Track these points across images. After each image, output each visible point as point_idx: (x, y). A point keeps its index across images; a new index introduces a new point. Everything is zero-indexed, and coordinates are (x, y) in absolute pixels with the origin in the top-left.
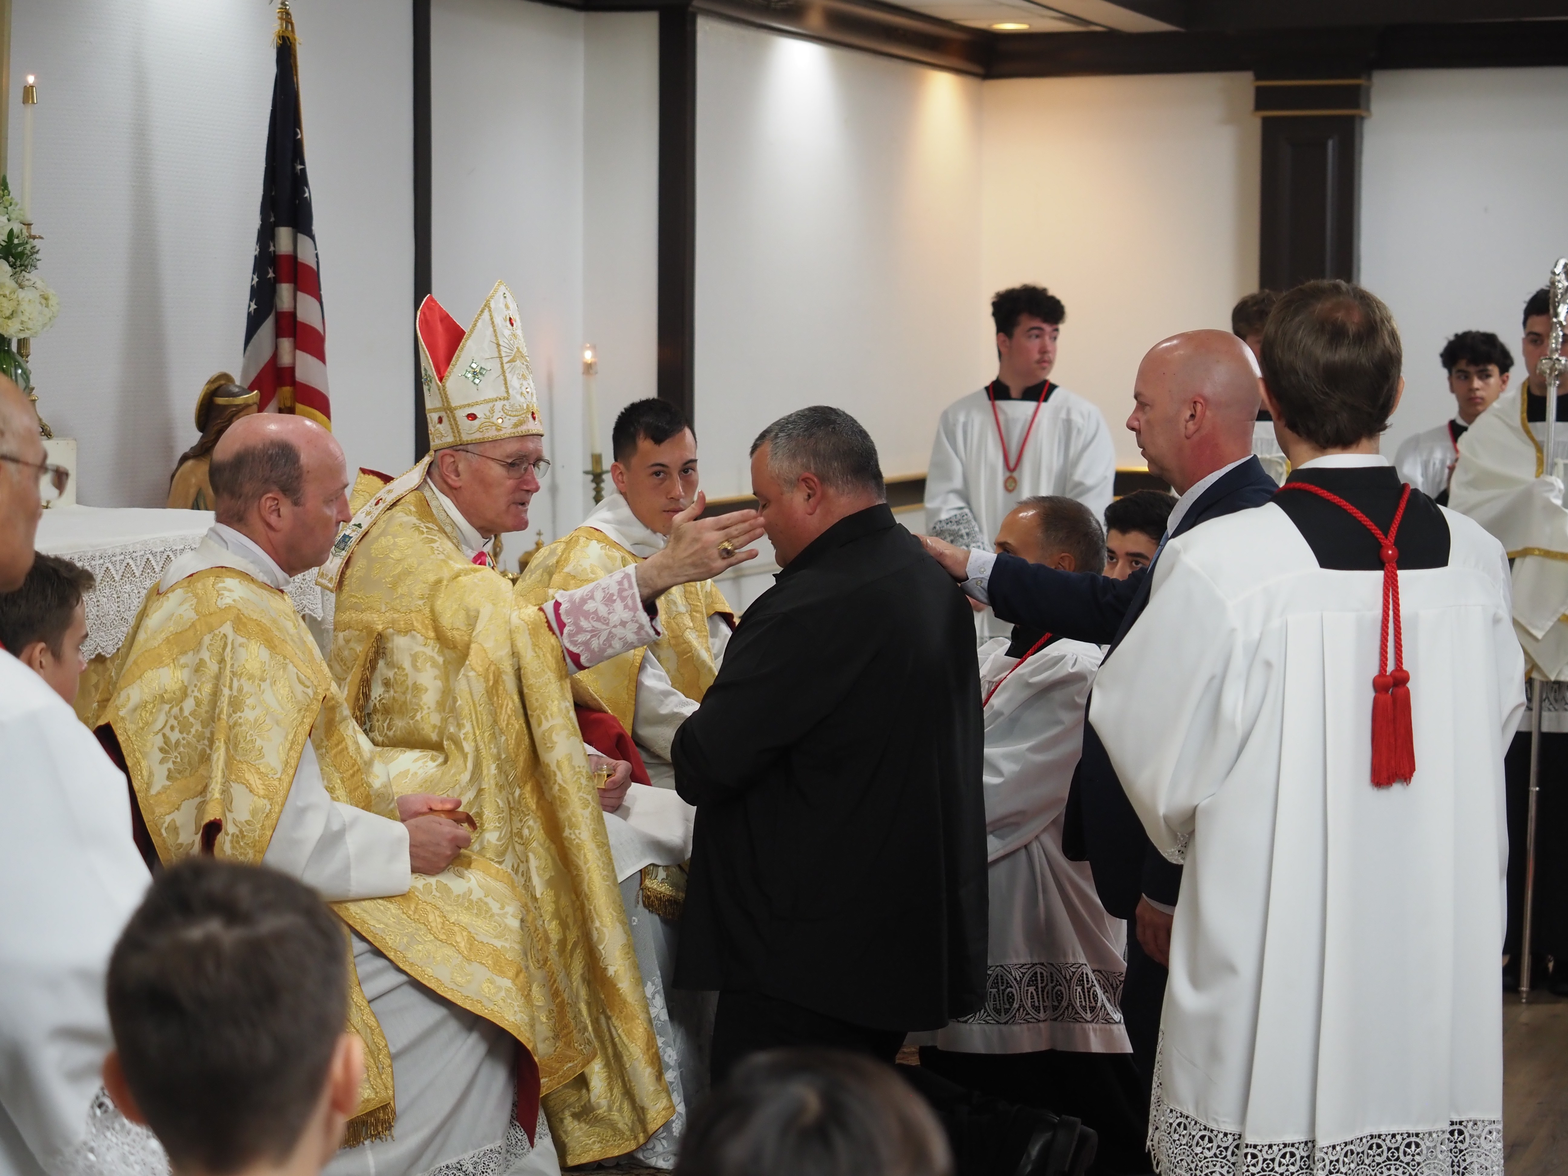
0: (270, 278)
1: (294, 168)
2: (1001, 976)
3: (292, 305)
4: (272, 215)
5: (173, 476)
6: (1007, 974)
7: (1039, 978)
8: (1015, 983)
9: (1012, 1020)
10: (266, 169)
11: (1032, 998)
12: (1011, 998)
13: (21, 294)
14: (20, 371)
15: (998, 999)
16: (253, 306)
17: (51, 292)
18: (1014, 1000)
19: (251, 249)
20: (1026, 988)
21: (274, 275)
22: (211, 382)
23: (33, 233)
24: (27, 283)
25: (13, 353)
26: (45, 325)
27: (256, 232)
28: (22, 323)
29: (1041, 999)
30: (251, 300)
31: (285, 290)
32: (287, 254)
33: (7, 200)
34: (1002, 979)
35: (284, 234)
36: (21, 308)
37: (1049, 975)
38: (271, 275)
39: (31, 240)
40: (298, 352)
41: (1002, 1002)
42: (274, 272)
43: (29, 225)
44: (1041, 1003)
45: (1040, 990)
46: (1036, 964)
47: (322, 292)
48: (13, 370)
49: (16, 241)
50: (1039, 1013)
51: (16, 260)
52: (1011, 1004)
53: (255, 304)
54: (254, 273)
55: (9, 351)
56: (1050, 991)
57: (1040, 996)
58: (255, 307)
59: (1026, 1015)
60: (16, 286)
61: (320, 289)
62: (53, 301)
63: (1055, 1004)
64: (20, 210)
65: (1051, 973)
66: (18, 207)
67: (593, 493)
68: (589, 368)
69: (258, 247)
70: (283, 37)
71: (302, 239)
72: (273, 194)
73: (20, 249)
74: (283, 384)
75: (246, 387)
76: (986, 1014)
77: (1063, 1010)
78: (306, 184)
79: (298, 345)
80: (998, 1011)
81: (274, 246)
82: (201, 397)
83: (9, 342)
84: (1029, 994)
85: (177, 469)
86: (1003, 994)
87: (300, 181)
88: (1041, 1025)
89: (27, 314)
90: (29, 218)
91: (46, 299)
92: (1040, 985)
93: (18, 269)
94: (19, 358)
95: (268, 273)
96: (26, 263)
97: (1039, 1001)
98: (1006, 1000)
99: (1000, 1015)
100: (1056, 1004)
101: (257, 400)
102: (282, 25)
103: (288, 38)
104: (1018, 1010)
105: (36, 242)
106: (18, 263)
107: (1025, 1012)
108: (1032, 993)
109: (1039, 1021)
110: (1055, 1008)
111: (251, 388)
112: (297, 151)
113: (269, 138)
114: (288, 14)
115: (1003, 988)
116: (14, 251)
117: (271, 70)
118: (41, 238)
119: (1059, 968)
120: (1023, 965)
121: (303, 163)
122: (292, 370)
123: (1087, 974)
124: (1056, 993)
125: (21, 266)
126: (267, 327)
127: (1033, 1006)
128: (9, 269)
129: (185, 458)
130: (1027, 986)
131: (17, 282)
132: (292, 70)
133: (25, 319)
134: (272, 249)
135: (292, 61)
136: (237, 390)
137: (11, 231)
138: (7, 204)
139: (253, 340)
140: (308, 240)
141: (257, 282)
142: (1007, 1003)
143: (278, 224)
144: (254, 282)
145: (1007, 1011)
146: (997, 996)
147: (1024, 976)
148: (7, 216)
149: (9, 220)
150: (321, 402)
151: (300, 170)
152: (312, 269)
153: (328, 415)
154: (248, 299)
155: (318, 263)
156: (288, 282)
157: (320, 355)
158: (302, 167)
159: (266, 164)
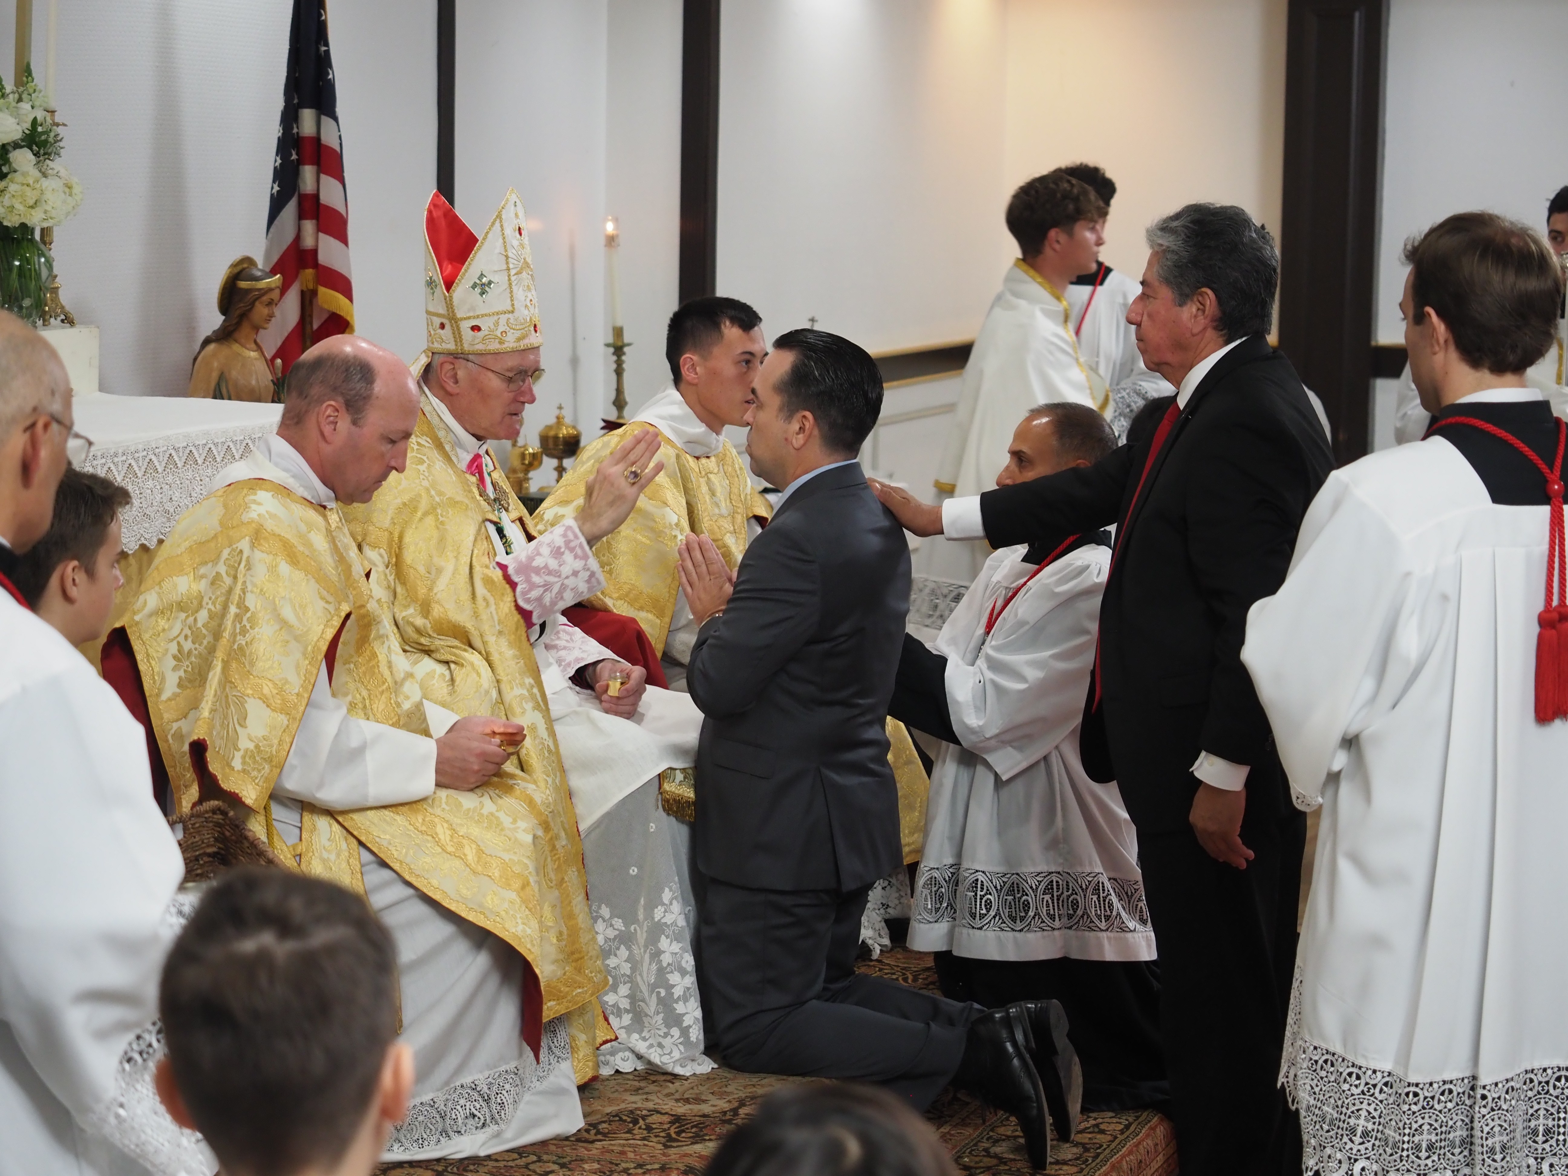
0: (293, 160)
1: (318, 49)
3: (316, 188)
4: (296, 97)
5: (195, 359)
7: (1055, 887)
10: (290, 50)
11: (1048, 906)
13: (45, 183)
14: (43, 260)
16: (276, 188)
17: (74, 181)
19: (275, 131)
21: (297, 157)
22: (234, 266)
23: (56, 121)
24: (50, 172)
25: (37, 242)
26: (68, 214)
27: (279, 114)
28: (46, 212)
30: (274, 182)
31: (308, 172)
32: (311, 136)
33: (31, 87)
34: (1018, 887)
35: (308, 116)
36: (45, 197)
38: (294, 157)
39: (55, 127)
40: (321, 235)
42: (297, 154)
43: (53, 112)
48: (36, 258)
49: (40, 129)
51: (40, 149)
52: (1027, 912)
53: (278, 186)
54: (277, 155)
55: (32, 240)
57: (1056, 904)
58: (278, 189)
60: (38, 174)
61: (343, 171)
62: (77, 190)
64: (44, 97)
66: (42, 93)
67: (614, 366)
68: (611, 240)
69: (281, 129)
71: (326, 121)
72: (297, 76)
73: (43, 138)
74: (305, 267)
75: (268, 270)
78: (330, 65)
79: (321, 228)
80: (1014, 920)
81: (298, 128)
83: (32, 230)
84: (1045, 903)
85: (199, 353)
87: (324, 62)
88: (1056, 933)
89: (50, 203)
90: (52, 105)
91: (70, 188)
93: (41, 158)
94: (42, 246)
95: (292, 155)
96: (50, 151)
100: (1071, 912)
101: (279, 284)
104: (1034, 918)
105: (60, 130)
106: (42, 152)
111: (273, 272)
112: (321, 33)
113: (293, 19)
116: (37, 139)
118: (64, 125)
121: (327, 44)
122: (315, 252)
123: (1103, 883)
124: (1072, 902)
125: (45, 154)
126: (290, 209)
128: (33, 157)
129: (207, 342)
131: (40, 171)
133: (48, 208)
134: (295, 130)
136: (259, 274)
137: (35, 119)
138: (31, 91)
139: (276, 222)
140: (332, 122)
141: (281, 164)
143: (301, 105)
144: (277, 164)
145: (1022, 919)
146: (1013, 903)
148: (31, 103)
149: (33, 107)
150: (343, 285)
151: (325, 51)
152: (335, 151)
153: (350, 298)
154: (271, 180)
155: (341, 144)
156: (312, 164)
157: (343, 237)
158: (326, 48)
159: (290, 45)
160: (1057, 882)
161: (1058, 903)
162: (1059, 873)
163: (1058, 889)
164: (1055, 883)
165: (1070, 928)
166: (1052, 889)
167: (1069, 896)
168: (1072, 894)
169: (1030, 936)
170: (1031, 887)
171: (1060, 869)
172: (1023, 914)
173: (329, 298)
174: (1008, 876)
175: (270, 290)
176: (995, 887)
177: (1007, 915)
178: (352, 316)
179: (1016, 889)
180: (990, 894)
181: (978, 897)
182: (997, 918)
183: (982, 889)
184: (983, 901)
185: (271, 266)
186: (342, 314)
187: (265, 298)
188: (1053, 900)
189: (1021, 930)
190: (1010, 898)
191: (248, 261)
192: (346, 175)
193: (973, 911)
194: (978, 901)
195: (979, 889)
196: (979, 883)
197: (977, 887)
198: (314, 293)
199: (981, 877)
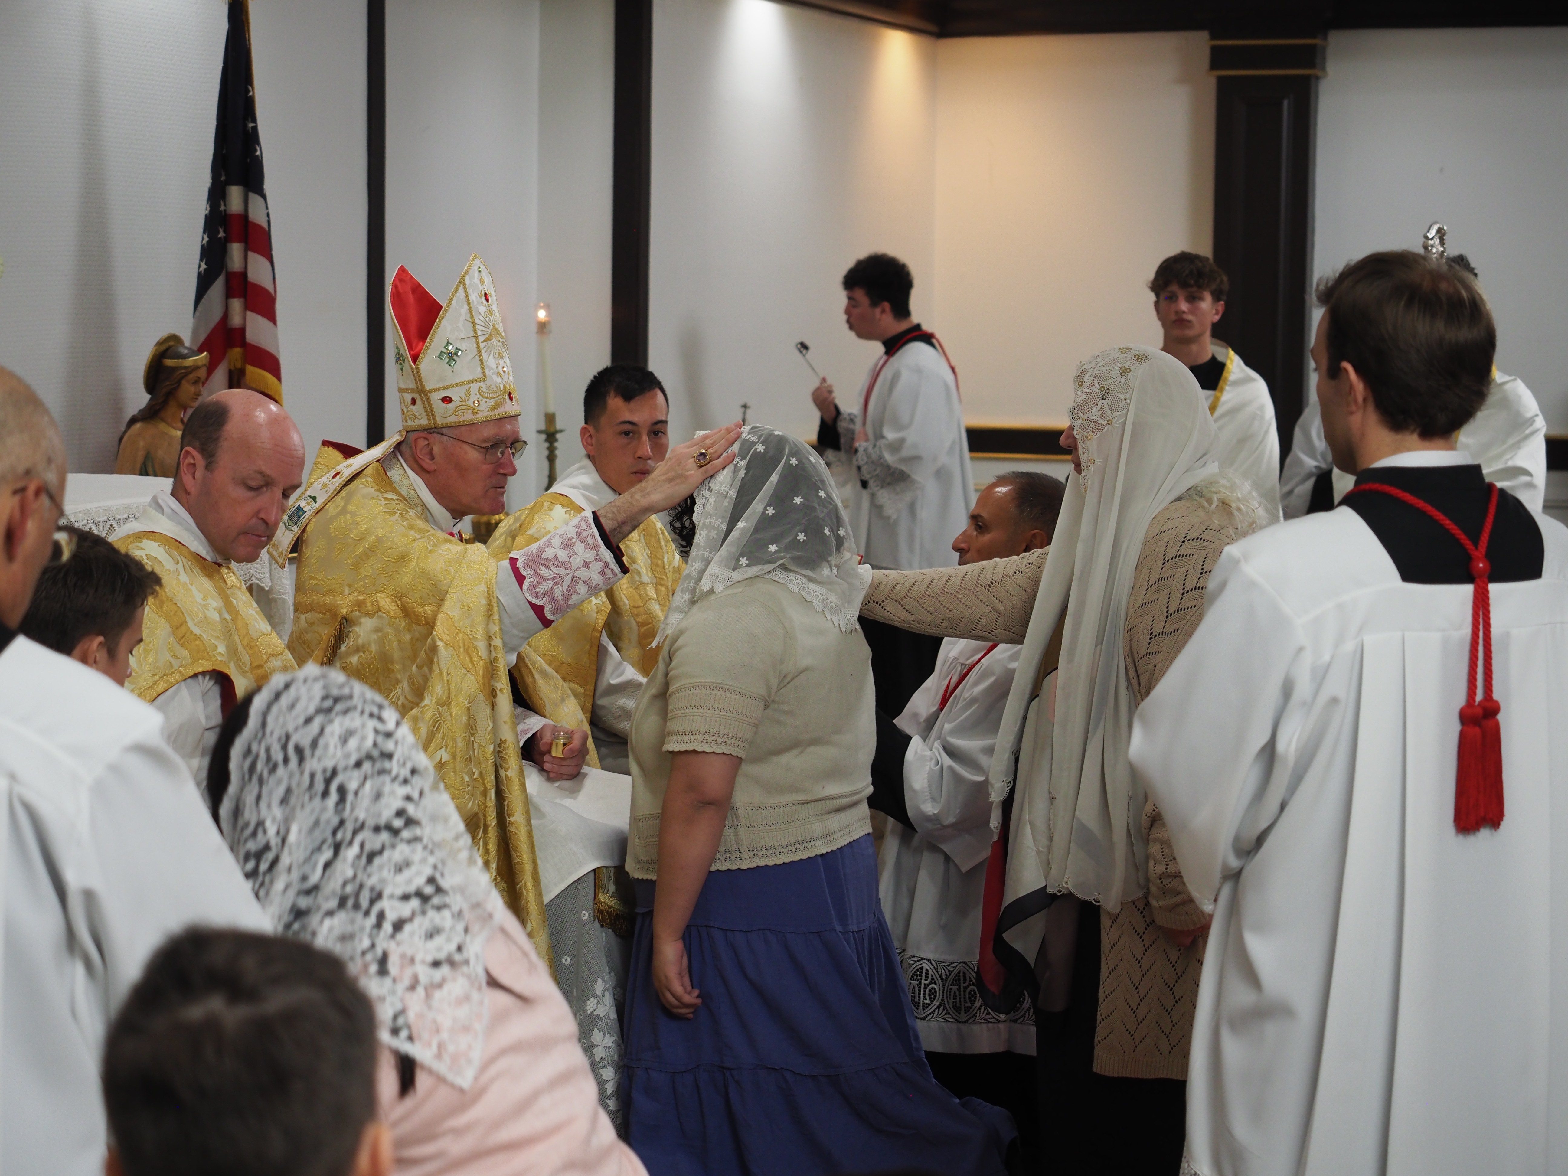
0: (220, 238)
1: (245, 126)
3: (243, 266)
4: (223, 174)
10: (217, 126)
12: (973, 996)
15: (958, 997)
16: (204, 266)
19: (202, 208)
21: (224, 235)
22: (159, 344)
27: (207, 192)
30: (201, 260)
31: (236, 250)
32: (239, 213)
34: (964, 977)
38: (221, 234)
40: (249, 314)
42: (225, 232)
47: (274, 252)
53: (206, 264)
54: (204, 233)
59: (987, 1014)
61: (271, 250)
67: (547, 453)
68: (541, 327)
69: (208, 206)
71: (254, 198)
72: (224, 152)
74: (233, 346)
76: (945, 1012)
78: (258, 142)
79: (250, 306)
81: (225, 205)
82: (150, 359)
86: (965, 991)
87: (252, 138)
95: (219, 233)
99: (960, 1014)
104: (980, 1009)
109: (999, 1021)
112: (248, 109)
113: (220, 96)
117: (223, 26)
121: (254, 120)
122: (242, 331)
126: (218, 288)
132: (244, 26)
134: (222, 208)
135: (244, 17)
139: (203, 300)
140: (259, 200)
141: (208, 242)
142: (968, 1001)
143: (229, 183)
144: (205, 242)
146: (957, 993)
150: (272, 365)
151: (252, 127)
152: (263, 228)
153: (278, 377)
154: (198, 259)
155: (269, 222)
156: (239, 241)
157: (271, 316)
158: (253, 125)
159: (217, 122)
169: (976, 1028)
172: (969, 1004)
173: (257, 377)
175: (196, 368)
176: (941, 976)
177: (951, 1005)
179: (962, 978)
180: (935, 983)
181: (923, 986)
182: (942, 1008)
183: (927, 978)
185: (199, 345)
187: (192, 377)
190: (955, 988)
191: (174, 339)
192: (275, 252)
194: (922, 990)
195: (923, 978)
196: (924, 971)
197: (921, 976)
198: (242, 372)
199: (926, 965)
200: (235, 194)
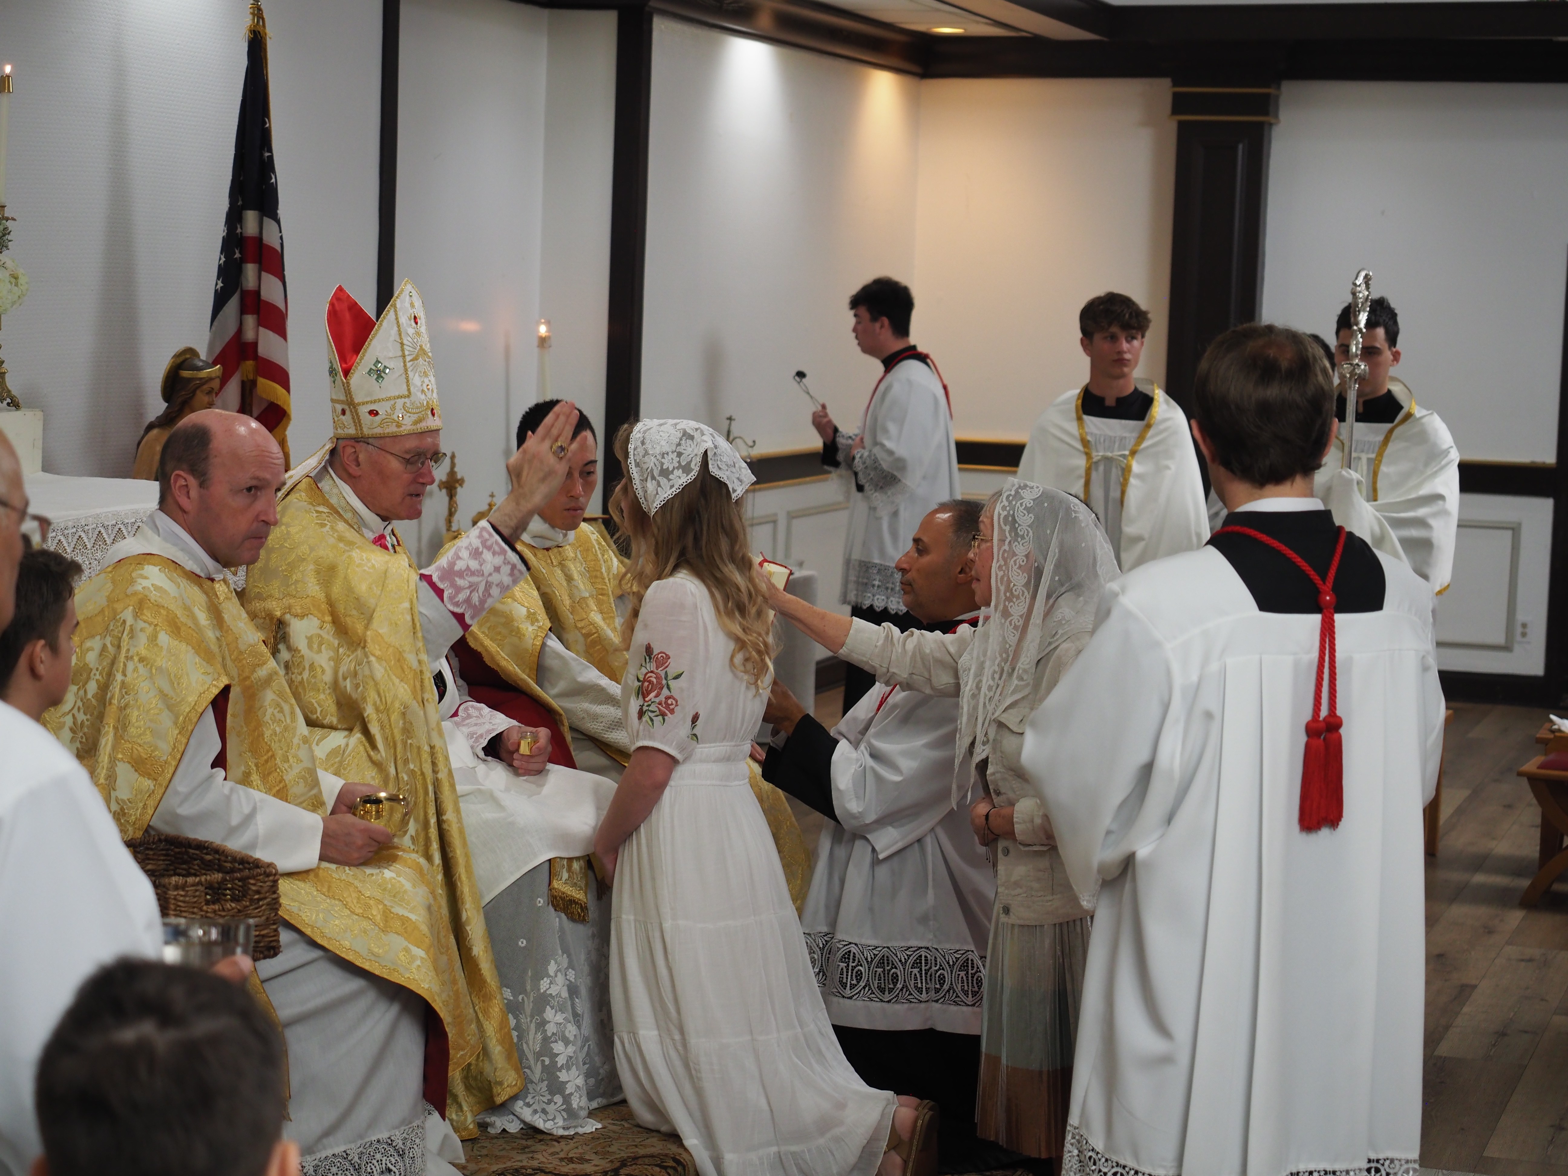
0: (237, 258)
1: (262, 155)
2: (887, 957)
3: (257, 284)
4: (240, 199)
6: (893, 955)
7: (923, 962)
8: (899, 963)
9: (895, 999)
10: (235, 155)
11: (916, 979)
12: (895, 978)
15: (883, 978)
16: (220, 284)
17: (21, 272)
18: (898, 980)
19: (220, 230)
20: (910, 970)
21: (240, 256)
27: (225, 216)
29: (924, 981)
30: (218, 278)
31: (250, 270)
32: (253, 236)
34: (888, 960)
35: (251, 218)
37: (933, 958)
38: (237, 255)
40: (261, 329)
41: (886, 981)
42: (240, 253)
44: (924, 984)
45: (923, 972)
46: (922, 948)
50: (921, 994)
52: (895, 986)
53: (222, 283)
54: (221, 253)
56: (933, 975)
57: (924, 978)
58: (222, 285)
61: (283, 270)
62: (23, 281)
63: (936, 986)
65: (935, 958)
68: (543, 342)
69: (226, 229)
70: (254, 31)
71: (269, 223)
72: (242, 178)
74: (246, 359)
76: (870, 991)
77: (944, 993)
78: (273, 170)
79: (262, 322)
81: (241, 228)
86: (888, 974)
87: (268, 166)
88: (923, 1005)
91: (16, 278)
92: (923, 968)
95: (235, 254)
97: (922, 983)
98: (890, 980)
99: (884, 994)
100: (938, 986)
102: (254, 19)
103: (259, 32)
104: (902, 990)
107: (908, 993)
108: (915, 975)
110: (937, 991)
112: (265, 139)
113: (238, 126)
114: (259, 9)
115: (889, 968)
117: (243, 62)
119: (943, 953)
120: (909, 948)
121: (270, 150)
122: (255, 345)
124: (939, 977)
126: (233, 305)
127: (916, 987)
130: (912, 968)
132: (262, 63)
134: (239, 230)
135: (262, 54)
139: (219, 316)
140: (274, 224)
141: (224, 262)
142: (891, 982)
143: (246, 207)
144: (222, 262)
146: (882, 975)
147: (909, 958)
150: (281, 377)
151: (268, 157)
152: (276, 251)
153: (287, 388)
154: (215, 278)
155: (282, 245)
156: (253, 262)
157: (281, 331)
158: (270, 154)
159: (236, 151)
160: (926, 957)
161: (926, 977)
162: (928, 948)
163: (926, 963)
164: (923, 958)
165: (937, 1001)
166: (921, 963)
167: (937, 971)
168: (939, 969)
170: (900, 961)
171: (929, 945)
172: (891, 986)
173: (267, 388)
174: (879, 949)
176: (866, 959)
177: (876, 986)
178: (289, 405)
179: (886, 962)
180: (861, 965)
181: (850, 968)
182: (867, 989)
183: (854, 960)
184: (854, 972)
185: (214, 358)
186: (279, 403)
188: (921, 974)
189: (889, 1002)
190: (880, 970)
192: (287, 273)
193: (845, 981)
195: (851, 960)
196: (852, 954)
197: (849, 959)
198: (254, 383)
199: (854, 949)
200: (251, 219)
